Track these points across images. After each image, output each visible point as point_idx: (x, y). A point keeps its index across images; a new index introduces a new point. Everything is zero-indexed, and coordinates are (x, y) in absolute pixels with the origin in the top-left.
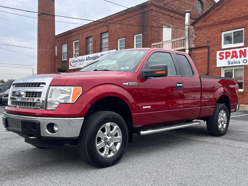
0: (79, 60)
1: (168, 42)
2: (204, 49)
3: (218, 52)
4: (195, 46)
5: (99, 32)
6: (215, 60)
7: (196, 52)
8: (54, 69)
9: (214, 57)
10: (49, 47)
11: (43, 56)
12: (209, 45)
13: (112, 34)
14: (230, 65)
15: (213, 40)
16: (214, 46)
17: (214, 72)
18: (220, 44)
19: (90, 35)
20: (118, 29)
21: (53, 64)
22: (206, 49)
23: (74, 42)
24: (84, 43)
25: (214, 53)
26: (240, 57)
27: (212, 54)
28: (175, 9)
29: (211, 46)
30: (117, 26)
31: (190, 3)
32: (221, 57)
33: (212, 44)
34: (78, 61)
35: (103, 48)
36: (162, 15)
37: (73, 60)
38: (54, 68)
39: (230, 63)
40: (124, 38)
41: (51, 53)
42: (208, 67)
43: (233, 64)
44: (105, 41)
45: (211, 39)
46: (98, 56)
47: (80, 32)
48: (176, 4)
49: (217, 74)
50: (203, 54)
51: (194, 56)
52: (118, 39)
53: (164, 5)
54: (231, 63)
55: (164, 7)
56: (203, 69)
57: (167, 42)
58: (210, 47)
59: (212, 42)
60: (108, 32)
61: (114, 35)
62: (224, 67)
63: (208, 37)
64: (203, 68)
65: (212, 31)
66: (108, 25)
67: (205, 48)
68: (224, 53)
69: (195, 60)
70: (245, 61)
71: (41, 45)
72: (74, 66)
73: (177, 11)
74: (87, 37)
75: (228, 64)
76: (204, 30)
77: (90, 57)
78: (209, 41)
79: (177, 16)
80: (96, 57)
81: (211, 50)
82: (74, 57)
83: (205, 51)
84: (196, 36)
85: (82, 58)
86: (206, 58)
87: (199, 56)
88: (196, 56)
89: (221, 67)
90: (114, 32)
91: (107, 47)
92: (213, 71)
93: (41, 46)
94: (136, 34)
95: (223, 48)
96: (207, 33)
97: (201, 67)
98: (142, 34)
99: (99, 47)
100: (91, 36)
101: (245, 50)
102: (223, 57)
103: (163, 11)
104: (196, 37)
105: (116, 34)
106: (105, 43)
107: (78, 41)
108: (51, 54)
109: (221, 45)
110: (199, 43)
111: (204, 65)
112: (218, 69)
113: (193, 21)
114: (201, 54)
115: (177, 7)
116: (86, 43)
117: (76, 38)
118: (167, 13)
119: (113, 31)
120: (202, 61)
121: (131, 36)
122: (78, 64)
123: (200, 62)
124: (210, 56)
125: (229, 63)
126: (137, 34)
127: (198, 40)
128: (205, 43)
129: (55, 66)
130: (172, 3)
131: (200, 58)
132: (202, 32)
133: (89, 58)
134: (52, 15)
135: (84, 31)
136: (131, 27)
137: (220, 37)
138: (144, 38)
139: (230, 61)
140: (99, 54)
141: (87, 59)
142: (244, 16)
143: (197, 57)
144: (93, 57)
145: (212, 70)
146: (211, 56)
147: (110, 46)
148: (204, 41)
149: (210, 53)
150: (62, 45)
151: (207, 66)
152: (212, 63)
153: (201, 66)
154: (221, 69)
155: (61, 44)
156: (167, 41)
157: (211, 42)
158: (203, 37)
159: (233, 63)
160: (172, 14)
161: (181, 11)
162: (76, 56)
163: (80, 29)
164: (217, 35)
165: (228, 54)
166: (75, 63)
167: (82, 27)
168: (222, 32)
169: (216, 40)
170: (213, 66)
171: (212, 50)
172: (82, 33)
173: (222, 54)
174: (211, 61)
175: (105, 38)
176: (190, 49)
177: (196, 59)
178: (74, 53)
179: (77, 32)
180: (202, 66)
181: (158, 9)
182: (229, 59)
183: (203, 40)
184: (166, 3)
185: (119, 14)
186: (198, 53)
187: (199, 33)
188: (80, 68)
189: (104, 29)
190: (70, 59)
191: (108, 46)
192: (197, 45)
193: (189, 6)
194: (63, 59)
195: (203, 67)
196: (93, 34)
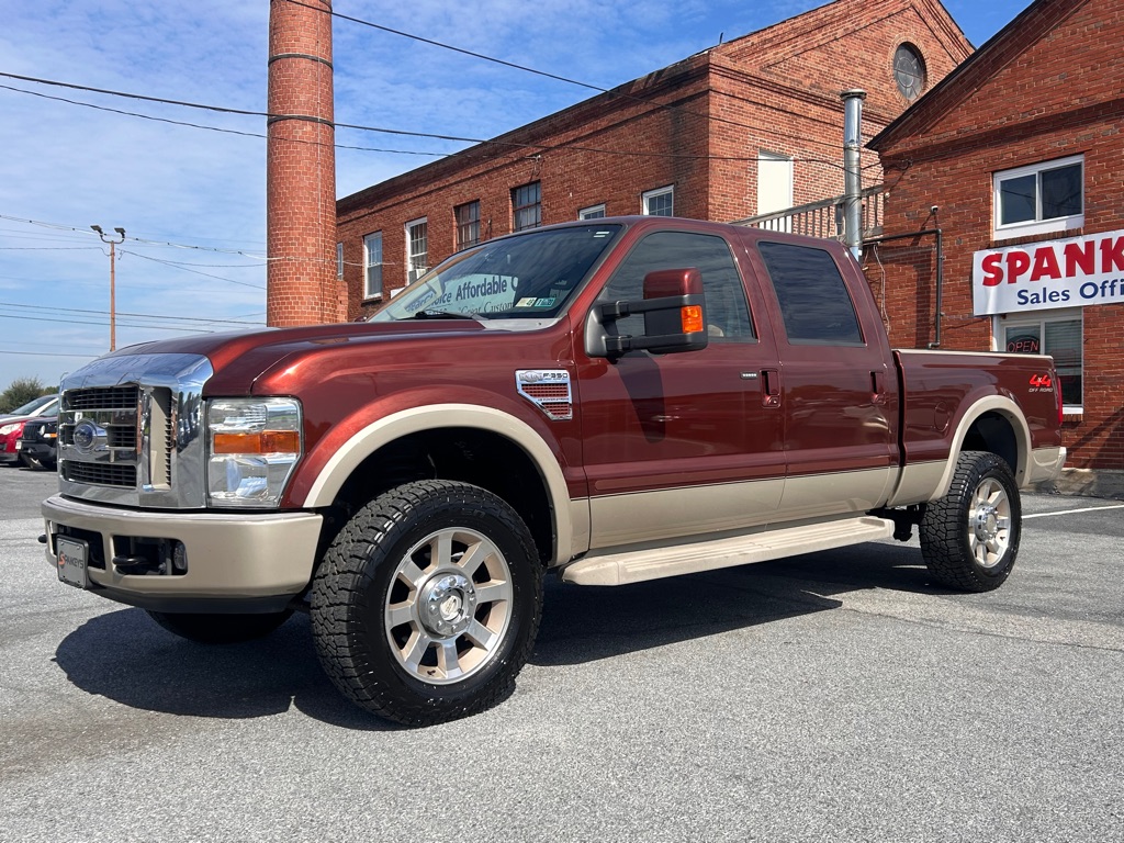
1: (778, 216)
2: (922, 243)
4: (884, 231)
5: (505, 183)
6: (967, 288)
7: (889, 256)
9: (961, 275)
10: (314, 245)
11: (287, 284)
12: (942, 226)
13: (557, 190)
14: (1028, 307)
15: (957, 205)
16: (964, 232)
17: (963, 336)
18: (985, 224)
19: (469, 197)
20: (578, 169)
21: (328, 315)
22: (929, 242)
23: (407, 224)
24: (447, 230)
25: (963, 261)
26: (1067, 276)
27: (954, 262)
28: (808, 82)
29: (948, 230)
30: (573, 157)
31: (867, 57)
32: (992, 276)
33: (955, 223)
36: (751, 108)
39: (1026, 298)
40: (603, 206)
41: (320, 270)
42: (938, 315)
43: (1038, 302)
44: (530, 218)
45: (951, 201)
47: (431, 185)
48: (811, 63)
49: (974, 345)
50: (917, 262)
51: (880, 271)
52: (579, 211)
53: (762, 69)
54: (1030, 299)
55: (764, 76)
57: (771, 217)
58: (946, 235)
59: (954, 215)
60: (539, 185)
61: (564, 194)
62: (1004, 316)
63: (937, 195)
64: (920, 320)
65: (952, 168)
66: (538, 153)
67: (927, 238)
68: (1004, 258)
69: (886, 289)
70: (1089, 291)
71: (279, 240)
73: (814, 91)
74: (458, 204)
75: (1019, 303)
76: (920, 166)
77: (471, 286)
78: (943, 212)
79: (814, 111)
80: (495, 283)
81: (949, 248)
83: (925, 253)
84: (891, 191)
86: (929, 278)
87: (901, 274)
88: (891, 271)
89: (992, 315)
90: (562, 183)
92: (958, 332)
93: (281, 245)
94: (649, 186)
95: (996, 236)
96: (934, 177)
97: (909, 318)
98: (672, 187)
100: (475, 198)
101: (1090, 245)
102: (998, 273)
103: (756, 93)
104: (888, 194)
105: (572, 190)
107: (424, 220)
108: (320, 275)
109: (992, 227)
110: (900, 220)
111: (921, 307)
112: (979, 326)
113: (878, 129)
114: (909, 264)
115: (816, 75)
116: (455, 227)
117: (416, 209)
118: (775, 99)
119: (559, 180)
120: (914, 294)
121: (628, 198)
123: (906, 295)
124: (945, 272)
125: (1023, 301)
126: (655, 186)
127: (899, 207)
128: (924, 220)
130: (795, 59)
131: (904, 282)
132: (912, 177)
133: (466, 286)
134: (322, 121)
135: (448, 181)
136: (630, 160)
137: (984, 195)
138: (682, 203)
139: (1026, 291)
141: (458, 293)
142: (1085, 104)
143: (893, 275)
144: (484, 285)
145: (953, 328)
146: (948, 271)
148: (922, 212)
149: (948, 258)
150: (363, 237)
151: (932, 310)
152: (955, 299)
153: (911, 313)
154: (992, 325)
155: (361, 235)
156: (772, 214)
157: (950, 216)
158: (919, 194)
159: (1041, 299)
160: (795, 105)
161: (832, 92)
163: (431, 172)
164: (974, 188)
165: (1019, 264)
167: (441, 166)
168: (993, 172)
169: (969, 207)
170: (957, 313)
171: (954, 247)
172: (440, 189)
173: (995, 264)
174: (950, 290)
175: (528, 207)
176: (865, 245)
177: (890, 284)
178: (410, 268)
179: (420, 186)
181: (738, 88)
182: (1024, 280)
183: (917, 208)
184: (771, 62)
185: (584, 108)
186: (898, 261)
187: (902, 179)
189: (524, 172)
192: (895, 227)
193: (865, 72)
194: (369, 293)
195: (917, 317)
196: (483, 190)
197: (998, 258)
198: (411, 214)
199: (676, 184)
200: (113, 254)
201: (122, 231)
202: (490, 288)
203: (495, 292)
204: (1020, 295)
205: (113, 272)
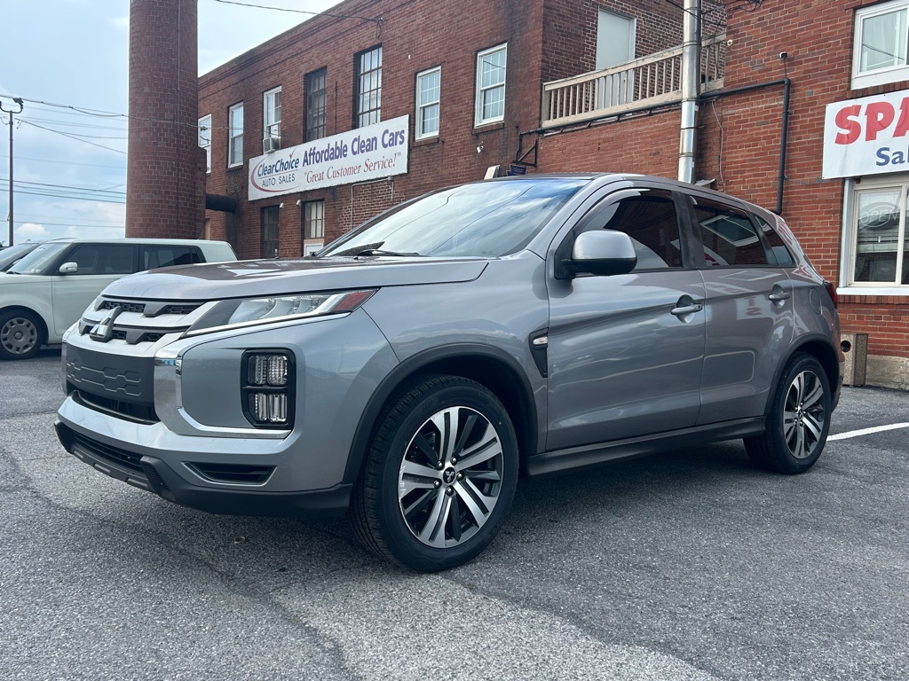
0: (279, 164)
2: (767, 97)
3: (832, 110)
4: (726, 84)
5: (350, 48)
6: (817, 147)
7: (730, 112)
8: (188, 200)
9: (809, 131)
10: (172, 111)
11: (146, 149)
12: (791, 75)
13: (397, 53)
14: (890, 168)
15: (810, 50)
16: (817, 81)
17: (810, 202)
18: (842, 70)
19: (317, 64)
20: (417, 29)
21: (186, 181)
22: (775, 95)
23: (265, 94)
24: (298, 97)
25: (813, 115)
27: (803, 117)
29: (798, 79)
30: (413, 17)
32: (845, 132)
33: (806, 72)
34: (278, 168)
35: (363, 113)
37: (262, 163)
38: (190, 196)
39: (887, 159)
40: (439, 68)
41: (177, 136)
42: (782, 178)
43: (901, 162)
44: (372, 84)
45: (803, 46)
46: (346, 146)
47: (286, 54)
49: (821, 213)
50: (760, 118)
51: (718, 129)
52: (416, 74)
54: (891, 158)
56: (757, 191)
58: (795, 86)
59: (806, 61)
60: (381, 49)
61: (403, 56)
62: (857, 180)
63: (787, 39)
64: (760, 186)
65: (807, 6)
66: (381, 16)
67: (774, 90)
68: (863, 111)
69: (725, 149)
71: (139, 104)
72: (264, 188)
74: (308, 71)
75: (879, 164)
76: (769, 6)
77: (316, 151)
78: (793, 59)
80: (337, 148)
81: (798, 101)
82: (265, 155)
83: (770, 107)
84: (734, 37)
85: (291, 156)
86: (774, 137)
87: (741, 132)
88: (730, 128)
89: (844, 179)
90: (402, 45)
91: (377, 109)
92: (804, 198)
93: (141, 110)
94: (483, 44)
95: (857, 85)
96: (785, 18)
97: (748, 181)
98: (505, 45)
99: (346, 110)
100: (323, 65)
102: (856, 129)
104: (731, 41)
105: (410, 52)
106: (370, 91)
107: (279, 89)
108: (178, 141)
109: (850, 75)
110: (744, 70)
111: (762, 170)
112: (829, 190)
114: (751, 120)
116: (305, 95)
117: (272, 79)
119: (399, 42)
120: (756, 155)
121: (463, 59)
122: (278, 181)
123: (747, 156)
124: (793, 129)
125: (883, 161)
126: (487, 46)
127: (742, 56)
128: (771, 69)
129: (194, 188)
131: (744, 141)
132: (760, 19)
133: (313, 153)
135: (300, 49)
136: (467, 18)
137: (844, 36)
138: (514, 61)
139: (887, 149)
140: (347, 137)
141: (305, 161)
143: (732, 133)
144: (327, 151)
145: (798, 193)
146: (796, 128)
147: (389, 102)
148: (768, 60)
149: (796, 112)
150: (228, 108)
151: (777, 173)
152: (801, 160)
153: (750, 176)
154: (843, 190)
155: (226, 106)
157: (800, 63)
158: (766, 39)
159: (905, 158)
162: (271, 149)
163: (285, 41)
164: (831, 28)
166: (266, 178)
167: (294, 34)
168: (856, 9)
169: (824, 52)
170: (803, 176)
171: (804, 100)
172: (293, 57)
173: (850, 118)
174: (796, 150)
175: (371, 71)
176: (703, 101)
177: (729, 143)
179: (276, 55)
180: (755, 175)
182: (885, 137)
183: (763, 56)
186: (739, 117)
187: (748, 23)
188: (283, 195)
189: (367, 35)
190: (254, 162)
191: (379, 105)
192: (736, 79)
194: (232, 162)
195: (757, 180)
196: (330, 57)
197: (856, 110)
198: (268, 83)
199: (510, 41)
200: (11, 123)
201: (19, 101)
202: (332, 153)
203: (337, 157)
204: (879, 154)
205: (11, 140)
